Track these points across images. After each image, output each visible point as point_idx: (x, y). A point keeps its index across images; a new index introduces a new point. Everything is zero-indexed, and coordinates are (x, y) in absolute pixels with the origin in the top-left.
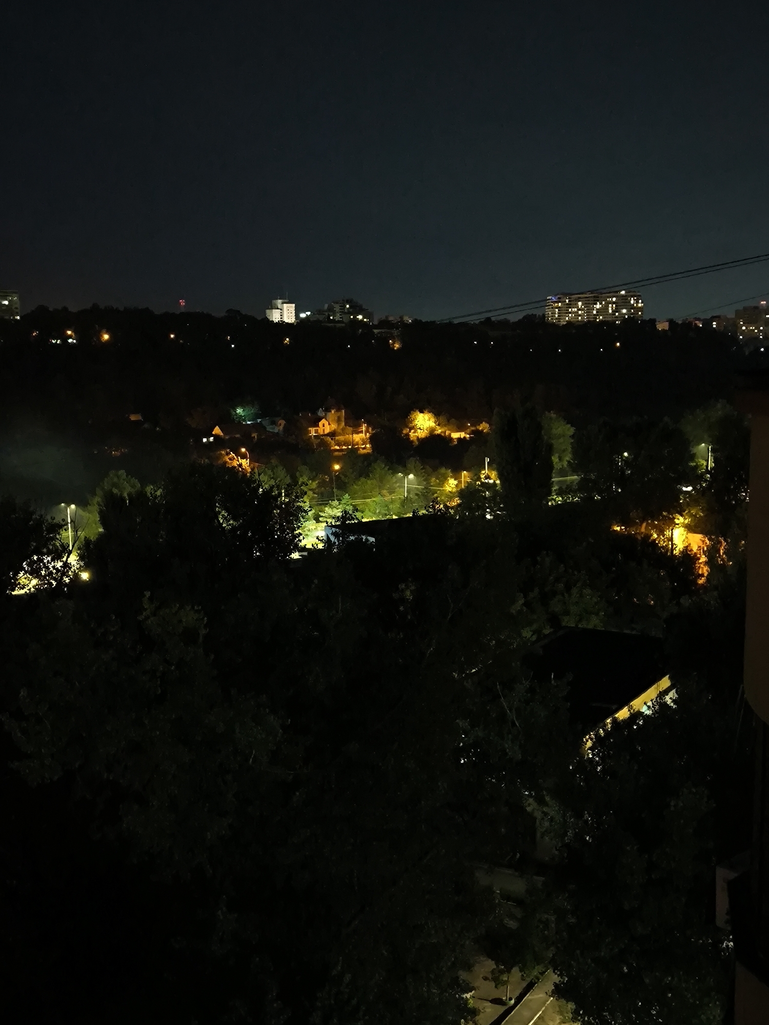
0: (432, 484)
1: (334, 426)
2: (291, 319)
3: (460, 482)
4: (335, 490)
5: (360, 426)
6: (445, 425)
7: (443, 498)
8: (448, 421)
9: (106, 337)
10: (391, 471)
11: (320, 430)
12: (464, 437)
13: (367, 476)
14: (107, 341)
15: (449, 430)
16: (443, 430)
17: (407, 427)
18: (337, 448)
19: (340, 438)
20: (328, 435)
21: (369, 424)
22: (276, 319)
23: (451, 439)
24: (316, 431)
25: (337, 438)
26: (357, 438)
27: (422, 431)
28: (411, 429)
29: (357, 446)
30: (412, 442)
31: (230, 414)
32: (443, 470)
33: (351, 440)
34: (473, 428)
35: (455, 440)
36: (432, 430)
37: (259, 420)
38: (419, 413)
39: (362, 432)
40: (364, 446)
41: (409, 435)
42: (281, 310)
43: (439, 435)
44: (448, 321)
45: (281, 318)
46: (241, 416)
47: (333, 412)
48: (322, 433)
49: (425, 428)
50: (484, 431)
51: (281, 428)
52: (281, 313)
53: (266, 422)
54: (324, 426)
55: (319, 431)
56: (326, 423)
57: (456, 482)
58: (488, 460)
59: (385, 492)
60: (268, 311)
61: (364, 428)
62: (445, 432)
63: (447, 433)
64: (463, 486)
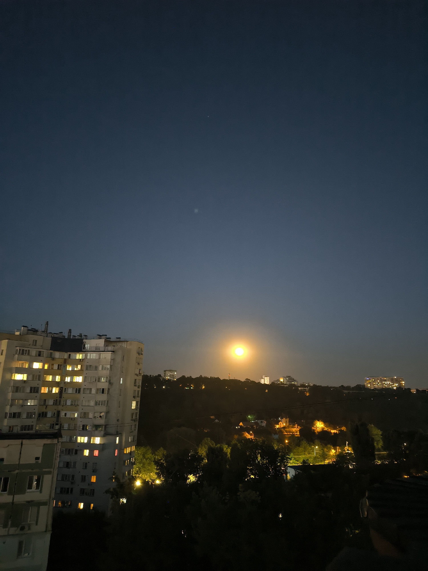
0: (325, 451)
1: (285, 425)
2: (268, 382)
4: (287, 451)
6: (328, 427)
7: (330, 458)
8: (330, 425)
9: (204, 387)
10: (308, 445)
12: (336, 432)
13: (299, 446)
16: (327, 429)
17: (313, 427)
18: (286, 433)
19: (288, 429)
20: (282, 428)
21: (298, 424)
23: (331, 433)
24: (278, 426)
25: (286, 429)
26: (294, 430)
27: (319, 429)
28: (315, 427)
29: (294, 433)
30: (315, 433)
31: (246, 418)
32: (329, 446)
33: (291, 431)
34: (340, 429)
35: (333, 433)
36: (323, 429)
37: (256, 421)
38: (317, 421)
39: (295, 428)
40: (296, 434)
41: (314, 430)
43: (326, 431)
45: (264, 382)
46: (250, 419)
47: (284, 419)
48: (280, 427)
49: (320, 427)
50: (344, 430)
51: (265, 424)
52: (264, 380)
53: (259, 421)
54: (281, 424)
56: (282, 423)
57: (335, 451)
58: (348, 443)
59: (306, 453)
60: (261, 380)
61: (296, 426)
62: (328, 430)
63: (329, 430)
64: (338, 453)
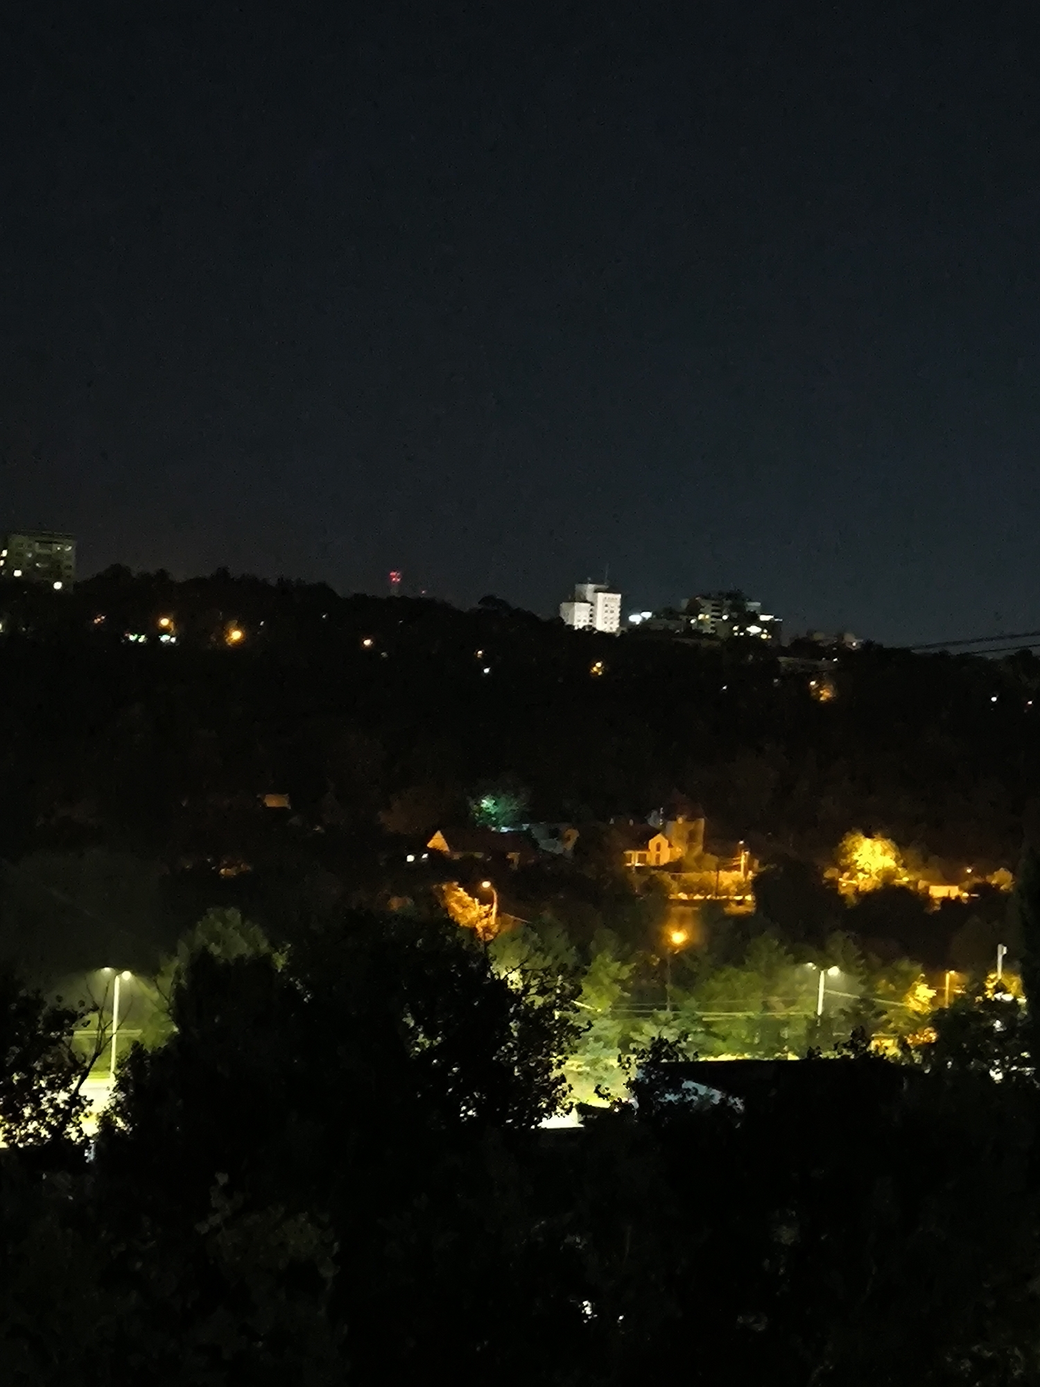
0: (879, 992)
1: (679, 851)
2: (612, 623)
3: (940, 993)
4: (669, 987)
5: (734, 854)
6: (918, 869)
7: (901, 1025)
8: (925, 860)
9: (236, 635)
10: (791, 956)
11: (651, 857)
12: (958, 898)
13: (740, 963)
14: (238, 644)
15: (924, 879)
16: (912, 878)
17: (836, 864)
18: (683, 896)
19: (692, 876)
20: (666, 867)
21: (755, 852)
22: (579, 621)
23: (928, 899)
24: (642, 859)
25: (684, 875)
26: (728, 878)
27: (867, 876)
28: (844, 869)
29: (725, 897)
30: (844, 897)
31: (467, 810)
32: (905, 965)
33: (714, 884)
34: (977, 880)
35: (938, 902)
36: (888, 876)
37: (525, 827)
38: (862, 837)
39: (737, 868)
40: (740, 898)
41: (837, 883)
42: (592, 605)
43: (903, 889)
44: (937, 650)
45: (591, 621)
46: (490, 815)
47: (680, 820)
48: (653, 863)
49: (874, 870)
50: (1002, 888)
51: (570, 846)
52: (591, 610)
53: (538, 832)
54: (658, 848)
55: (648, 858)
56: (665, 843)
57: (932, 993)
58: (1005, 952)
59: (774, 1000)
60: (564, 605)
61: (743, 860)
62: (916, 884)
63: (921, 884)
64: (946, 1002)
